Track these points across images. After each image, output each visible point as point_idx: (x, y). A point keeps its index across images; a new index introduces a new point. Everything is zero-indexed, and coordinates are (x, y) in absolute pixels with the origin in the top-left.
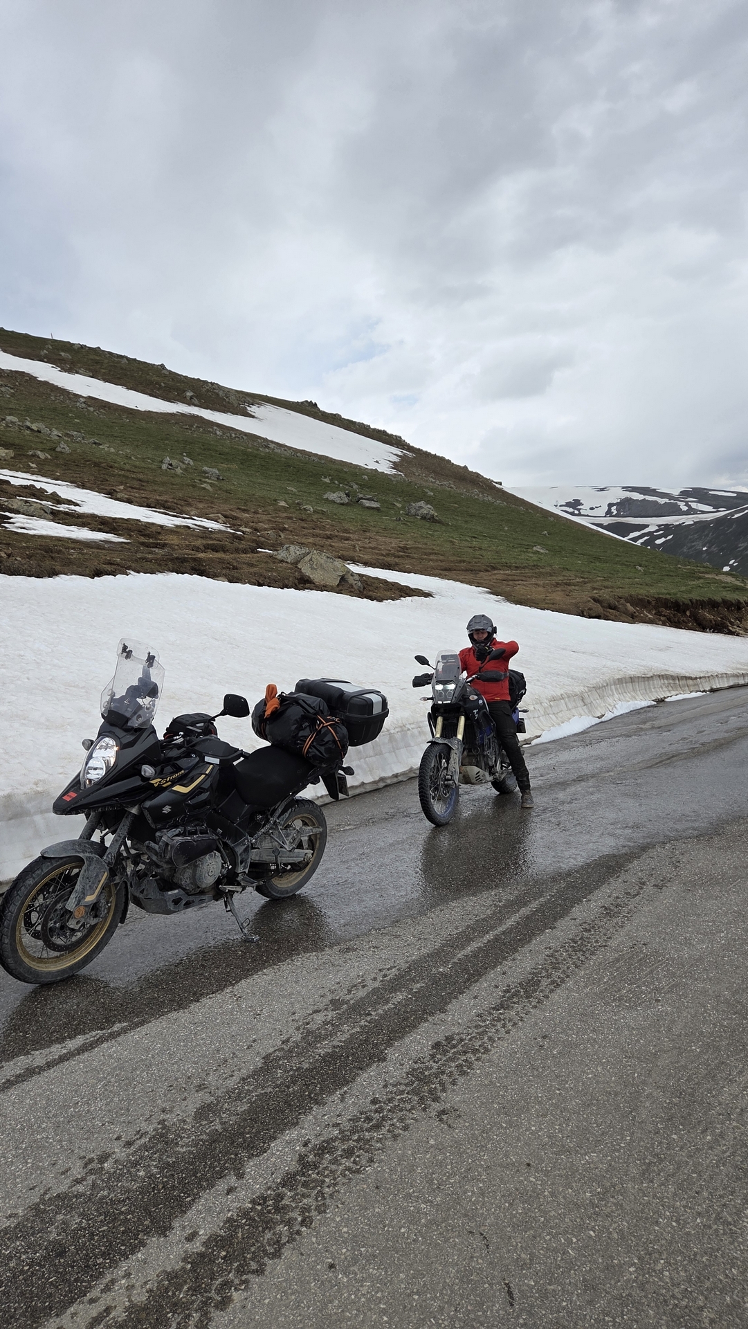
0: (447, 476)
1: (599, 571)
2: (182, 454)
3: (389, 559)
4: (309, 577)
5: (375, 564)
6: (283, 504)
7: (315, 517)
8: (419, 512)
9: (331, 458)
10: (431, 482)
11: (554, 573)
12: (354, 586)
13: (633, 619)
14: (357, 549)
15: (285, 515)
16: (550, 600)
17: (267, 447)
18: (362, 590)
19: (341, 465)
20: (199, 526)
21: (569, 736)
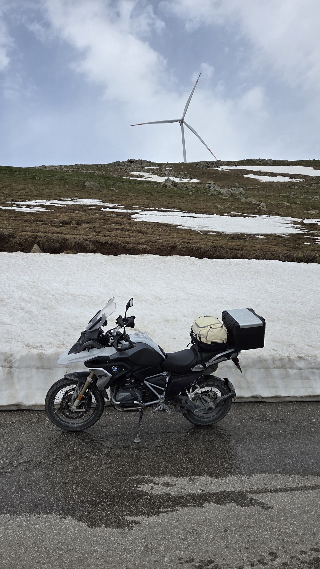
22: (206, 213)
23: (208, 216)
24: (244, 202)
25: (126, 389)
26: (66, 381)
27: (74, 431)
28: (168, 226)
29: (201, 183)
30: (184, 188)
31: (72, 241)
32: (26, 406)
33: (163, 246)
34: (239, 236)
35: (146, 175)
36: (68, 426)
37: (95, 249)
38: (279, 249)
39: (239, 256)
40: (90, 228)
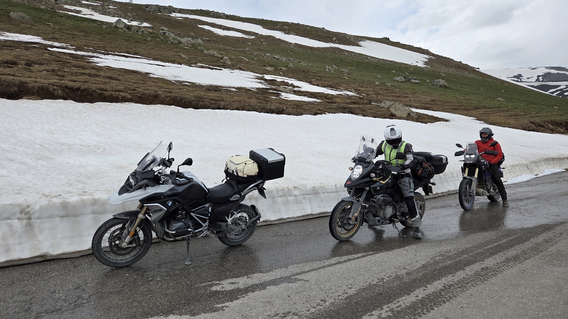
0: (451, 67)
1: (533, 109)
2: (332, 64)
3: (427, 105)
4: (395, 114)
5: (420, 108)
6: (377, 83)
7: (392, 88)
8: (439, 84)
9: (396, 62)
10: (443, 70)
11: (509, 110)
12: (414, 117)
13: (552, 131)
14: (412, 101)
15: (379, 88)
16: (507, 123)
17: (367, 59)
18: (417, 119)
19: (400, 64)
20: (345, 94)
21: (521, 182)
22: (173, 62)
23: (176, 65)
24: (206, 54)
25: (179, 220)
26: (116, 220)
27: (122, 267)
28: (138, 73)
29: (153, 28)
30: (139, 32)
31: (34, 85)
32: (53, 256)
33: (144, 94)
34: (214, 88)
35: (85, 11)
36: (116, 263)
37: (65, 95)
38: (253, 101)
39: (222, 106)
40: (48, 71)
